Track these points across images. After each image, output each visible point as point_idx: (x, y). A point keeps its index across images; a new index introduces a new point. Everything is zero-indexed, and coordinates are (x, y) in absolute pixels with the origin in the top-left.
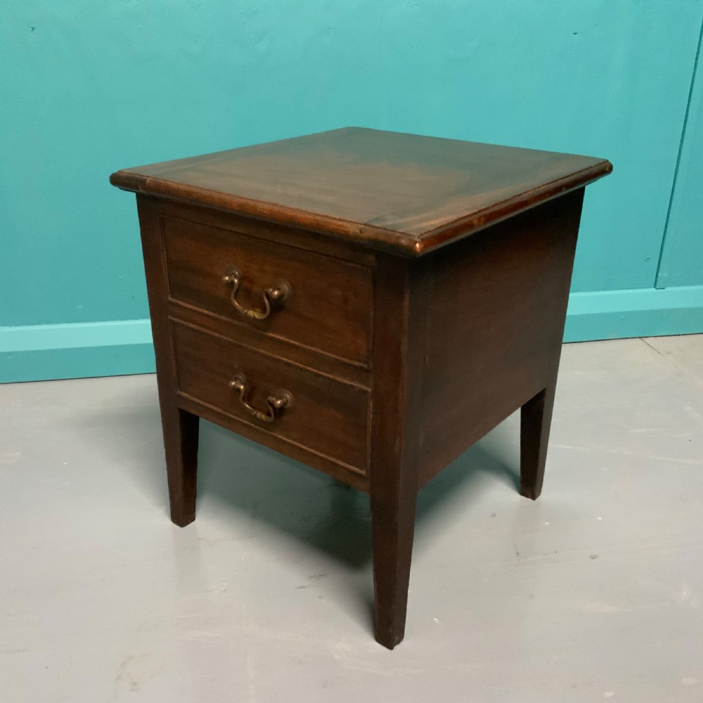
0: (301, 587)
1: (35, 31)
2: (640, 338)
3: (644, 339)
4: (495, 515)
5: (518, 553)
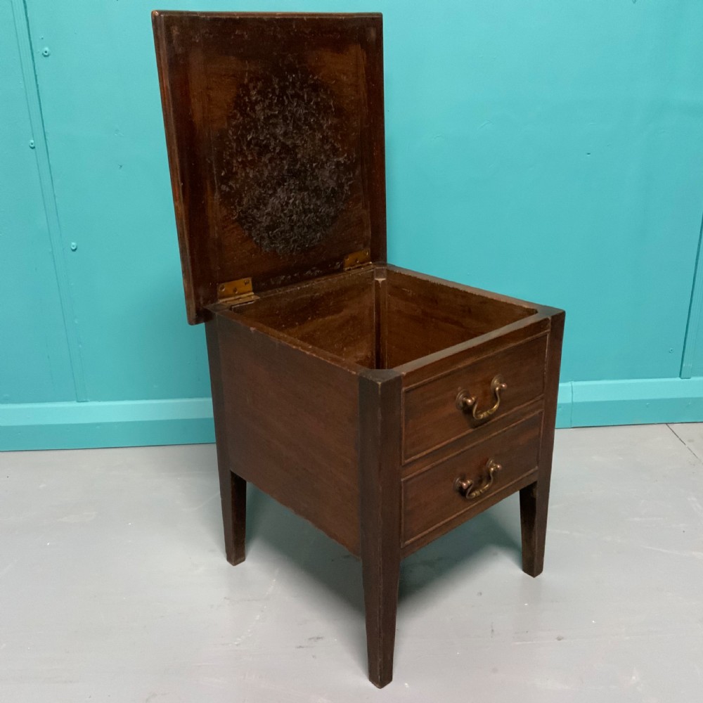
0: (300, 647)
2: (666, 424)
3: (669, 425)
4: (481, 594)
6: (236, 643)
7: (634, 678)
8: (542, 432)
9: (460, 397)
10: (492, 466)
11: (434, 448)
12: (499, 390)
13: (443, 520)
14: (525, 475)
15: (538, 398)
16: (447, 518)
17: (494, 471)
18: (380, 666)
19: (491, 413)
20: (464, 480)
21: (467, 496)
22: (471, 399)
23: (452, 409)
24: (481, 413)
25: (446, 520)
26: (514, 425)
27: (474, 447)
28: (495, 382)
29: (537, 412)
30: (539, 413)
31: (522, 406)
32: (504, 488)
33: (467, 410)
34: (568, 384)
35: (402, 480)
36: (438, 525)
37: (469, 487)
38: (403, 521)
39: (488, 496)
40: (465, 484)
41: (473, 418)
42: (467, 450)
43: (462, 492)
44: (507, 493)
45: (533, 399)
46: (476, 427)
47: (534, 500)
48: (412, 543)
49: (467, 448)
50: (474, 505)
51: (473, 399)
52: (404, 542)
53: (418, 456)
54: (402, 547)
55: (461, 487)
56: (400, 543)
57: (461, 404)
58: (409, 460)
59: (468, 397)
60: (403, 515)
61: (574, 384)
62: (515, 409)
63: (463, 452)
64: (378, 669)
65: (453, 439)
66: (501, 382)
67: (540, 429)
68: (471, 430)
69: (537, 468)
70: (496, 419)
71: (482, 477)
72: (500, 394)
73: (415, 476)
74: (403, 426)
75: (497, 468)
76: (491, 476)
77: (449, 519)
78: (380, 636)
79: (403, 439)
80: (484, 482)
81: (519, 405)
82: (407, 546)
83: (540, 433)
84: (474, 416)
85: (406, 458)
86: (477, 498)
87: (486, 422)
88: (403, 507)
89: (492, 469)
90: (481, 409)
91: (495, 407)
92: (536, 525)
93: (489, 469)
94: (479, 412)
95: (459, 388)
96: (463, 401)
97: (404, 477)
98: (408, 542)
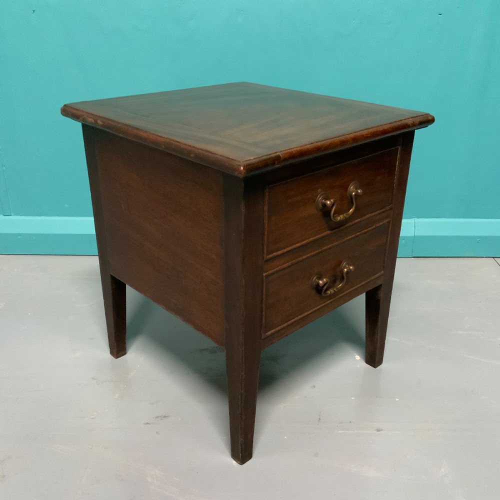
1: (35, 13)
2: (493, 258)
3: (496, 259)
5: (320, 419)
6: (92, 417)
7: (443, 470)
8: (388, 240)
9: (320, 199)
10: (345, 268)
11: (294, 246)
12: (355, 195)
13: (300, 315)
14: (373, 278)
15: (388, 208)
16: (304, 313)
17: (347, 272)
18: (242, 445)
19: (347, 216)
20: (320, 278)
21: (322, 294)
22: (330, 201)
23: (311, 210)
24: (339, 215)
25: (303, 315)
26: (365, 231)
27: (330, 248)
28: (352, 188)
29: (385, 221)
30: (388, 222)
31: (373, 214)
32: (354, 288)
33: (325, 212)
34: (412, 221)
35: (264, 274)
36: (296, 319)
37: (325, 285)
38: (264, 313)
39: (341, 295)
40: (321, 282)
41: (331, 218)
42: (325, 250)
43: (319, 290)
44: (356, 294)
45: (382, 208)
46: (333, 230)
47: (378, 301)
48: (273, 334)
49: (324, 248)
50: (329, 302)
51: (332, 200)
52: (265, 333)
53: (280, 252)
54: (263, 338)
55: (318, 284)
56: (261, 335)
57: (321, 206)
58: (271, 256)
59: (327, 199)
60: (264, 309)
61: (417, 220)
62: (367, 216)
63: (321, 252)
64: (240, 447)
65: (311, 239)
66: (357, 189)
67: (387, 237)
68: (329, 232)
69: (383, 272)
70: (350, 224)
71: (337, 277)
72: (356, 199)
73: (277, 272)
74: (266, 221)
75: (350, 269)
76: (345, 275)
77: (306, 314)
78: (242, 418)
79: (266, 233)
80: (338, 282)
81: (372, 213)
82: (268, 337)
83: (387, 240)
84: (332, 217)
85: (269, 254)
86: (331, 296)
87: (342, 226)
88: (264, 299)
89: (346, 270)
90: (338, 212)
91: (351, 211)
92: (379, 324)
93: (343, 270)
94: (335, 215)
95: (319, 190)
96: (322, 203)
97: (265, 272)
98: (269, 333)
